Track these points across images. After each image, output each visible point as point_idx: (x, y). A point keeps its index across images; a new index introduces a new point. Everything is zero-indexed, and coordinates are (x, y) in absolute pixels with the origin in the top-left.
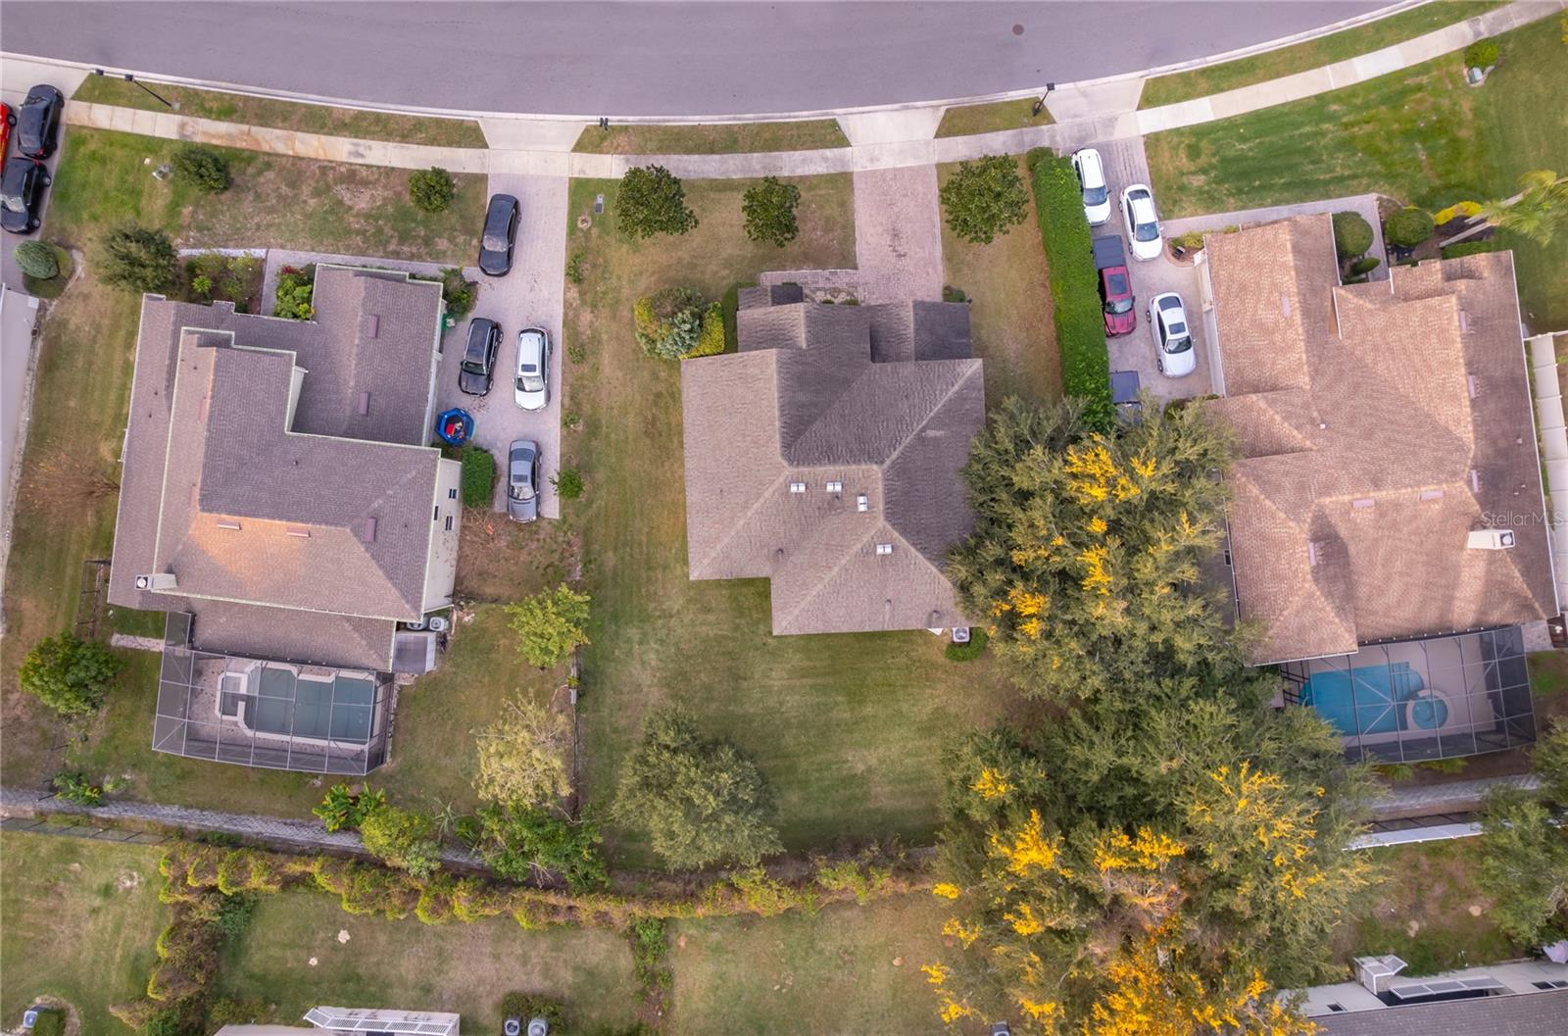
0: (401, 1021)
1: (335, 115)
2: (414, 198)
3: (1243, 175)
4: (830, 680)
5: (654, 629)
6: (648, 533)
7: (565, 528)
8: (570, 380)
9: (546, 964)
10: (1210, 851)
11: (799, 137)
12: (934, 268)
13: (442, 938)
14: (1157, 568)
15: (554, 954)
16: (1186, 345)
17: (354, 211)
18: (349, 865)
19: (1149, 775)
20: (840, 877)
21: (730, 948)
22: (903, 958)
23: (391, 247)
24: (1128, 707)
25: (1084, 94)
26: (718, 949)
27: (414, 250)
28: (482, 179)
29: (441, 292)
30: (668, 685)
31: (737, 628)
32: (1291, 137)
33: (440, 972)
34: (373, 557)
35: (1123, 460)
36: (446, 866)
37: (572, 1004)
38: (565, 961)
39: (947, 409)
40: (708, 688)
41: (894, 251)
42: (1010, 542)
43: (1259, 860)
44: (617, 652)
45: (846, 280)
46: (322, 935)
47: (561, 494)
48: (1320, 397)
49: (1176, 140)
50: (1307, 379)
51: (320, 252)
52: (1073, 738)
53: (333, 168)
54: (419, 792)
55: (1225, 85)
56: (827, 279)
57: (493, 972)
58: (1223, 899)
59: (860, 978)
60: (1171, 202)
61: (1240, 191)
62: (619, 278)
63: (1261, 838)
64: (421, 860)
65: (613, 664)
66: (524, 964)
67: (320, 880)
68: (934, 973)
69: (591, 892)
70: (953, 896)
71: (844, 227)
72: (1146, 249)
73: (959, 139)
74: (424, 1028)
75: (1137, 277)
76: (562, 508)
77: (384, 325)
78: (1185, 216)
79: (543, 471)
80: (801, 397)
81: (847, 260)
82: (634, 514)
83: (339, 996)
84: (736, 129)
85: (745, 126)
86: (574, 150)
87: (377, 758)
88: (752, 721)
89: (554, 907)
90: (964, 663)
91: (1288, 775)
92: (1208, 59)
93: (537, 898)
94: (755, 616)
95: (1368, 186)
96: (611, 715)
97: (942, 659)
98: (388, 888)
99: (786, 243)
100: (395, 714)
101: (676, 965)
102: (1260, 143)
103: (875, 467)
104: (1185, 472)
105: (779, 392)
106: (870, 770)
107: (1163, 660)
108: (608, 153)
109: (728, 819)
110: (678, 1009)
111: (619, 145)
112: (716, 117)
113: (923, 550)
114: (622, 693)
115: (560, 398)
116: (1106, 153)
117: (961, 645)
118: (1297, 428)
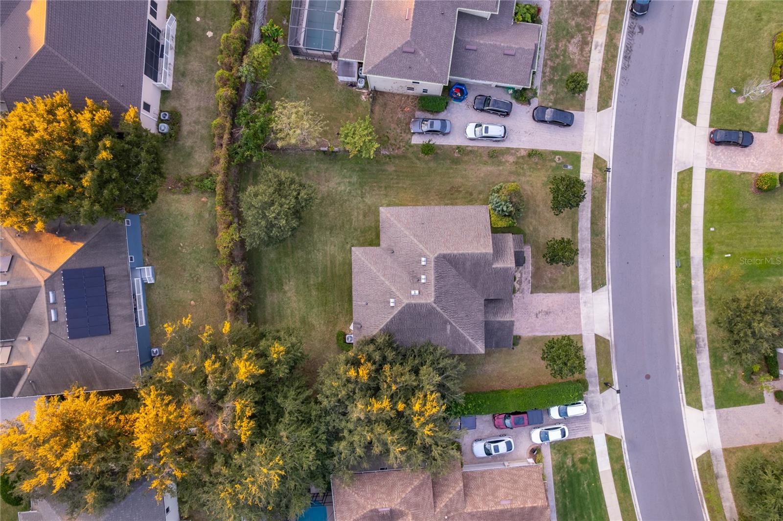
0: (169, 61)
1: (617, 35)
2: (574, 75)
3: (571, 484)
4: (329, 274)
5: (356, 189)
6: (403, 187)
7: (407, 146)
8: (480, 150)
9: (195, 133)
10: (243, 454)
11: (598, 267)
12: (529, 332)
13: (208, 82)
14: (379, 434)
15: (199, 137)
16: (488, 453)
17: (568, 44)
18: (245, 37)
19: (280, 427)
20: (234, 277)
21: (201, 222)
22: (194, 306)
23: (549, 62)
24: (313, 418)
25: (614, 408)
26: (200, 216)
27: (547, 74)
28: (582, 108)
29: (526, 87)
30: (328, 196)
31: (356, 230)
32: (589, 509)
33: (192, 81)
34: (395, 51)
35: (433, 419)
36: (243, 85)
37: (175, 145)
38: (196, 142)
39: (460, 336)
40: (326, 215)
41: (539, 312)
42: (394, 364)
43: (238, 478)
44: (345, 171)
45: (526, 288)
46: (211, 23)
47: (424, 144)
48: (460, 516)
49: (590, 452)
50: (469, 511)
51: (548, 26)
52: (298, 391)
53: (590, 34)
54: (279, 72)
55: (616, 477)
56: (526, 279)
57: (191, 107)
58: (220, 459)
59: (185, 285)
60: (559, 448)
61: (563, 482)
62: (530, 176)
63: (248, 479)
64: (246, 72)
65: (339, 169)
66: (195, 122)
67: (238, 23)
68: (187, 321)
69: (229, 155)
70: (224, 331)
71: (552, 288)
72: (536, 436)
73: (594, 346)
74: (165, 72)
75: (523, 430)
76: (416, 145)
77: (510, 58)
78: (551, 455)
79: (435, 136)
80: (468, 264)
81: (535, 289)
82: (413, 180)
83: (182, 31)
84: (603, 236)
85: (604, 240)
86: (595, 155)
87: (296, 52)
88: (310, 236)
89: (222, 137)
90: (336, 340)
91: (278, 493)
92: (630, 470)
93: (227, 129)
94: (361, 239)
96: (314, 167)
97: (338, 329)
98: (233, 56)
99: (545, 259)
100: (317, 61)
101: (193, 196)
102: (587, 494)
103: (433, 299)
104: (426, 449)
105: (471, 253)
106: (285, 292)
107: (335, 436)
108: (593, 172)
109: (263, 223)
110: (172, 197)
111: (597, 177)
112: (609, 226)
113: (391, 321)
114: (325, 172)
115: (471, 145)
116: (584, 418)
117: (345, 338)
118: (446, 506)
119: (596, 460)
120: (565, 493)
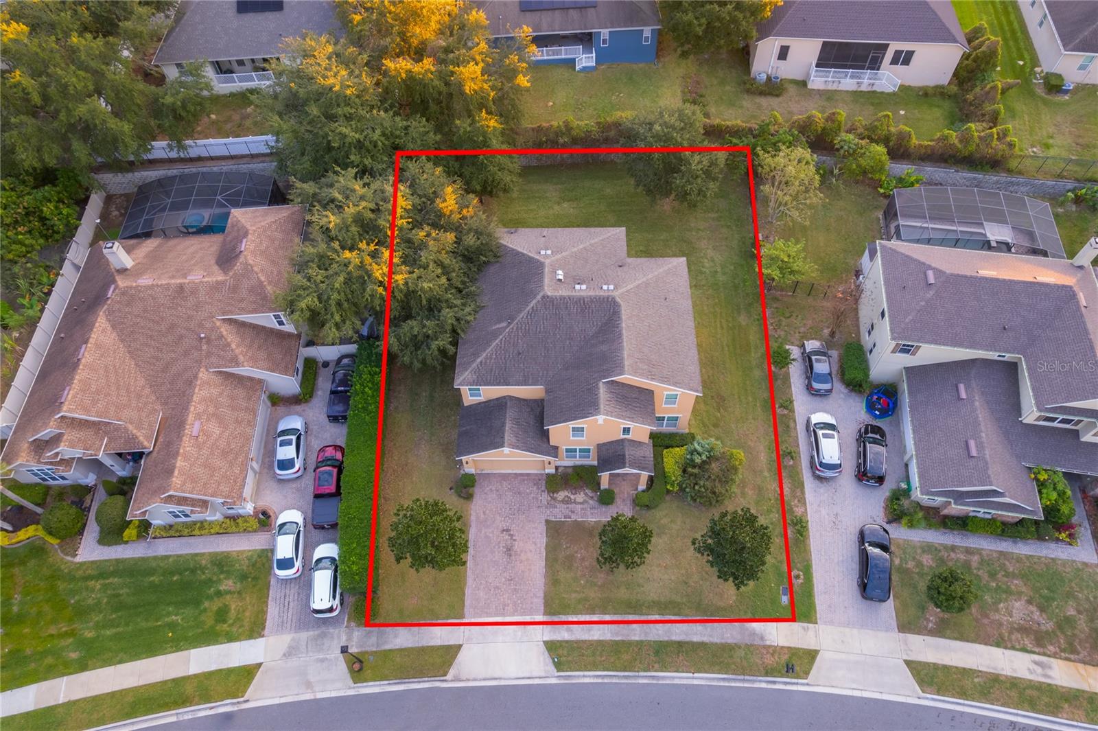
3: (185, 587)
7: (780, 340)
9: (760, 109)
11: (594, 653)
12: (478, 518)
16: (283, 433)
17: (1024, 598)
20: (584, 125)
22: (547, 105)
28: (906, 626)
32: (127, 625)
33: (824, 106)
34: (923, 263)
37: (742, 92)
41: (512, 536)
45: (556, 511)
48: (196, 361)
49: (234, 629)
53: (1062, 651)
55: (171, 684)
56: (573, 512)
57: (791, 106)
59: (573, 97)
60: (258, 566)
61: (193, 571)
64: (847, 141)
71: (556, 558)
72: (292, 516)
73: (438, 643)
77: (962, 452)
78: (250, 551)
81: (555, 530)
83: (882, 97)
86: (817, 652)
95: (78, 569)
96: (732, 235)
102: (157, 620)
103: (549, 294)
110: (679, 89)
111: (772, 655)
112: (677, 681)
113: (518, 253)
118: (222, 337)
119: (216, 642)
120: (172, 573)
